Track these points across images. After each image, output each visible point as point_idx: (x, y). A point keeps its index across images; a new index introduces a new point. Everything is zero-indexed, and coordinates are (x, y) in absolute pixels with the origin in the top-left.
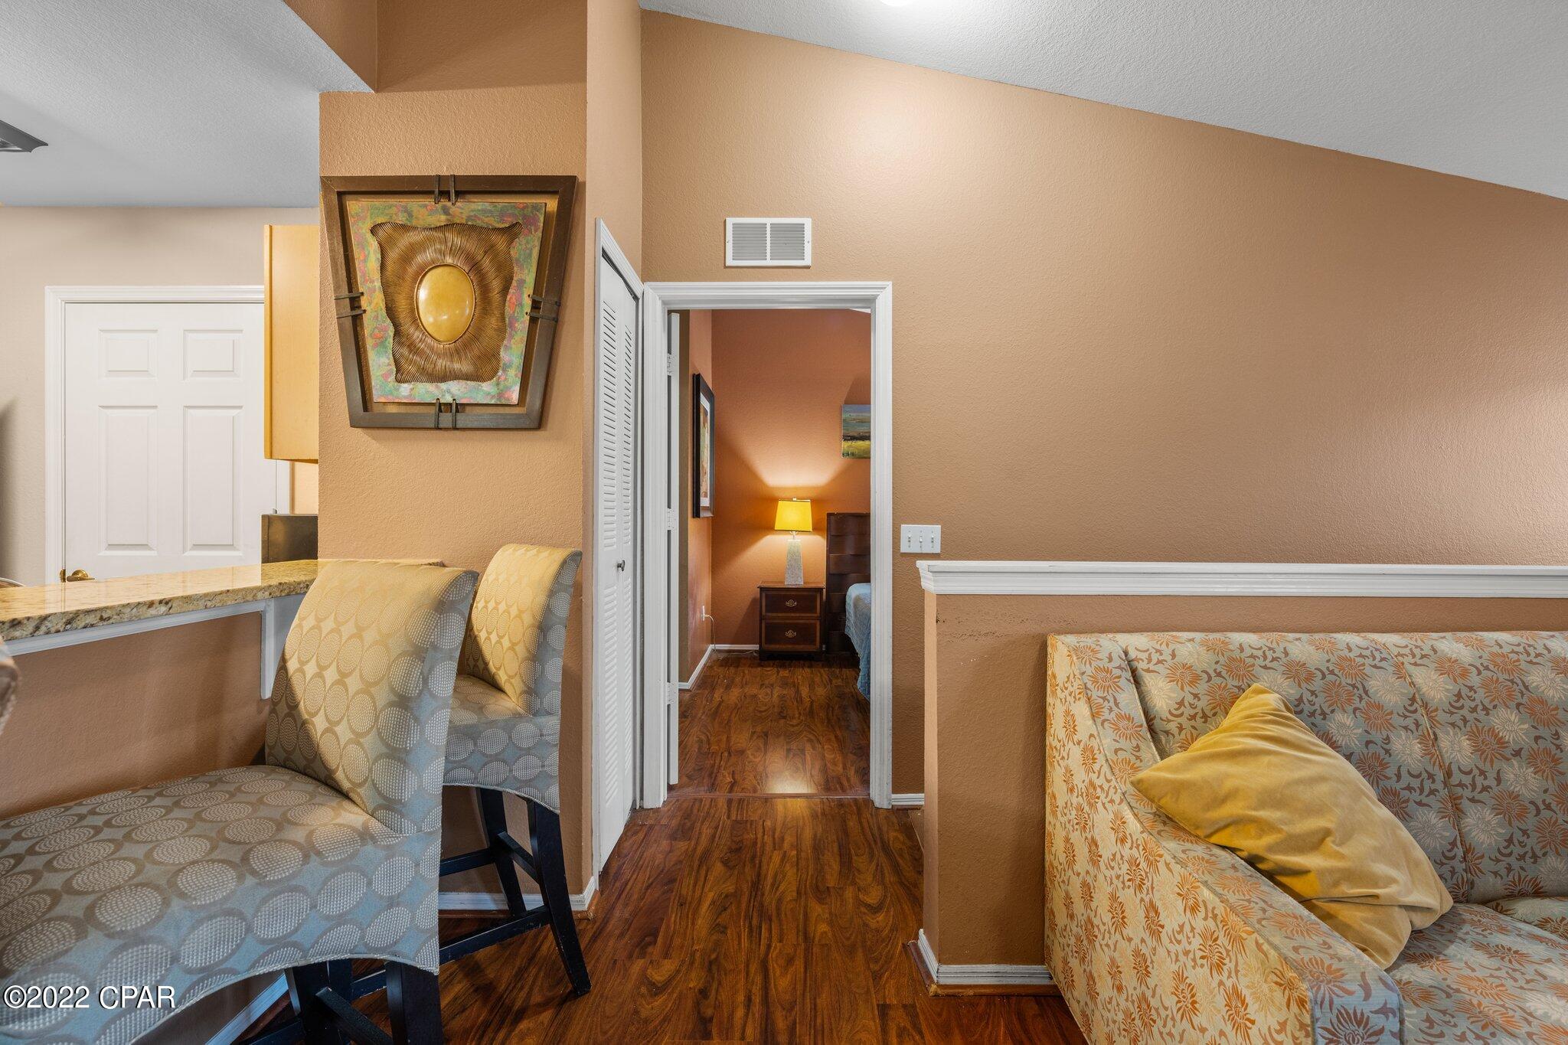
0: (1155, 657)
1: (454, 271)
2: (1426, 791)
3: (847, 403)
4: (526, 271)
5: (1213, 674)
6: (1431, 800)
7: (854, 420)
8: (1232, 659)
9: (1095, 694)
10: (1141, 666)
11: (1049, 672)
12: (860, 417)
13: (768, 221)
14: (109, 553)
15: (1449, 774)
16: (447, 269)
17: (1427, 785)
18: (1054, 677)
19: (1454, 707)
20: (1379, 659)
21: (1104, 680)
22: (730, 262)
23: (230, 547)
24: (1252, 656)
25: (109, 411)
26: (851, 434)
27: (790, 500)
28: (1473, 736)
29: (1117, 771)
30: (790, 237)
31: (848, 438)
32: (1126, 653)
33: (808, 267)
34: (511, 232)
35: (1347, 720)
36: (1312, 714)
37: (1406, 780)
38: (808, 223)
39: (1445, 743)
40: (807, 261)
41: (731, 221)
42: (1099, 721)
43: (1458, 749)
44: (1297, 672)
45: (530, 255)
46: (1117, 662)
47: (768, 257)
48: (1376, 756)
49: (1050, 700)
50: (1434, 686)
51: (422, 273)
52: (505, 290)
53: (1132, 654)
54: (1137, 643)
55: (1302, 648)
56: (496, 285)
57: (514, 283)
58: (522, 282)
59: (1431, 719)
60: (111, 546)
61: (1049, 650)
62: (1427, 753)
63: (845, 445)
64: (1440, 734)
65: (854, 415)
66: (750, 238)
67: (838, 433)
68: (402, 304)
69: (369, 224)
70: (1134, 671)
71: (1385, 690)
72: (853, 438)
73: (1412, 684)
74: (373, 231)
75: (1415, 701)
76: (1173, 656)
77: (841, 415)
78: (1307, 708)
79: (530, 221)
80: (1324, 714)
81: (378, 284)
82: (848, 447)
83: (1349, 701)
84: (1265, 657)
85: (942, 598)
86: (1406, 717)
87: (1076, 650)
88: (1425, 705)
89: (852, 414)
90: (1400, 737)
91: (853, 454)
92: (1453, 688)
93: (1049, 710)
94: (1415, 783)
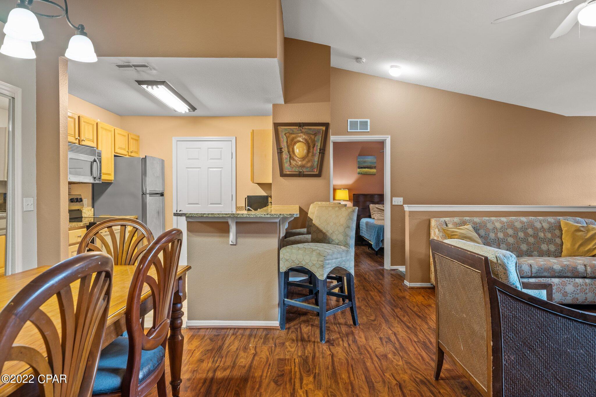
0: (450, 221)
1: (303, 143)
2: (495, 242)
3: (359, 155)
4: (318, 143)
5: (460, 224)
6: (495, 243)
7: (362, 161)
8: (463, 221)
9: (439, 227)
10: (447, 223)
11: (431, 226)
12: (364, 161)
13: (359, 120)
14: (188, 206)
15: (499, 239)
16: (301, 143)
17: (495, 241)
18: (432, 226)
19: (501, 229)
20: (489, 221)
21: (441, 225)
22: (349, 130)
23: (220, 204)
24: (467, 221)
25: (188, 169)
26: (361, 166)
27: (340, 189)
28: (503, 233)
29: (442, 238)
30: (364, 124)
31: (359, 168)
32: (445, 221)
33: (369, 132)
34: (315, 135)
35: (483, 231)
36: (476, 230)
37: (491, 240)
38: (369, 120)
39: (499, 234)
40: (369, 130)
41: (349, 120)
42: (440, 231)
43: (501, 235)
44: (475, 223)
45: (319, 140)
46: (443, 222)
47: (359, 129)
48: (486, 237)
49: (431, 231)
50: (498, 225)
51: (295, 143)
52: (314, 147)
53: (446, 221)
54: (447, 219)
55: (477, 220)
56: (312, 146)
57: (316, 146)
58: (317, 146)
59: (497, 231)
60: (189, 204)
61: (431, 221)
62: (495, 236)
63: (359, 170)
64: (498, 233)
65: (362, 160)
66: (354, 125)
67: (356, 166)
68: (291, 150)
69: (284, 133)
70: (446, 224)
71: (490, 226)
72: (362, 168)
73: (495, 225)
74: (285, 134)
75: (495, 228)
76: (453, 221)
77: (357, 159)
78: (476, 229)
79: (319, 132)
80: (478, 230)
81: (286, 146)
82: (360, 171)
83: (483, 228)
84: (469, 221)
85: (410, 212)
86: (492, 230)
87: (436, 220)
88: (496, 228)
89: (361, 159)
90: (491, 233)
91: (361, 173)
92: (501, 226)
93: (431, 233)
94: (493, 241)
